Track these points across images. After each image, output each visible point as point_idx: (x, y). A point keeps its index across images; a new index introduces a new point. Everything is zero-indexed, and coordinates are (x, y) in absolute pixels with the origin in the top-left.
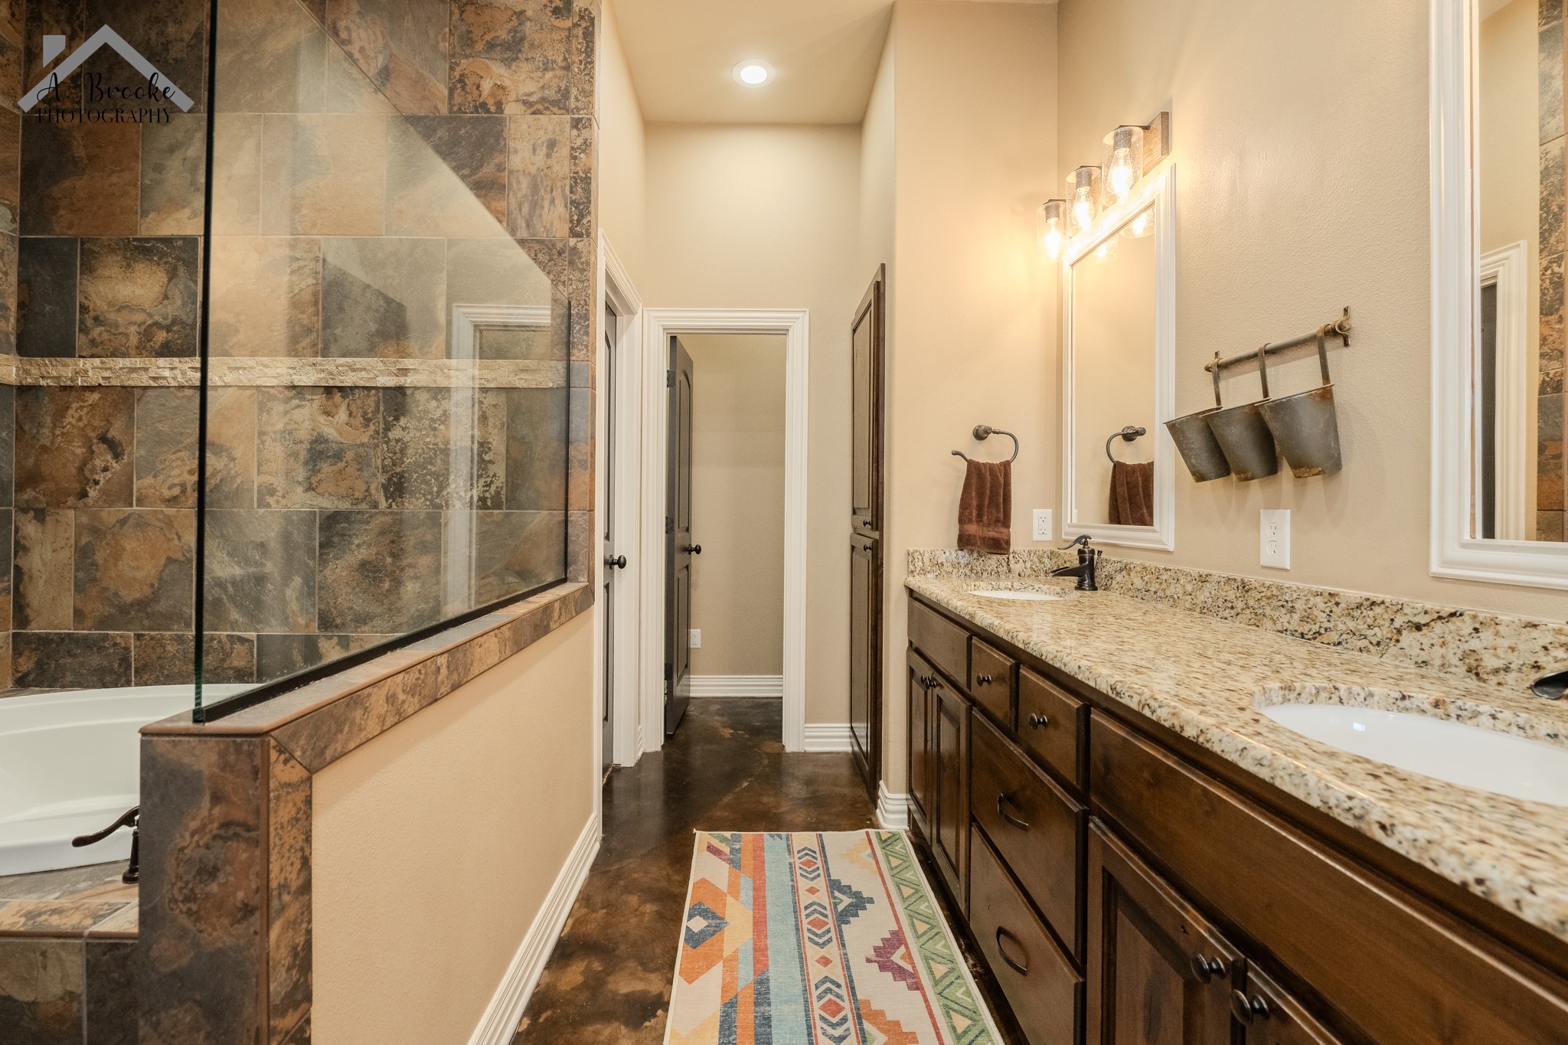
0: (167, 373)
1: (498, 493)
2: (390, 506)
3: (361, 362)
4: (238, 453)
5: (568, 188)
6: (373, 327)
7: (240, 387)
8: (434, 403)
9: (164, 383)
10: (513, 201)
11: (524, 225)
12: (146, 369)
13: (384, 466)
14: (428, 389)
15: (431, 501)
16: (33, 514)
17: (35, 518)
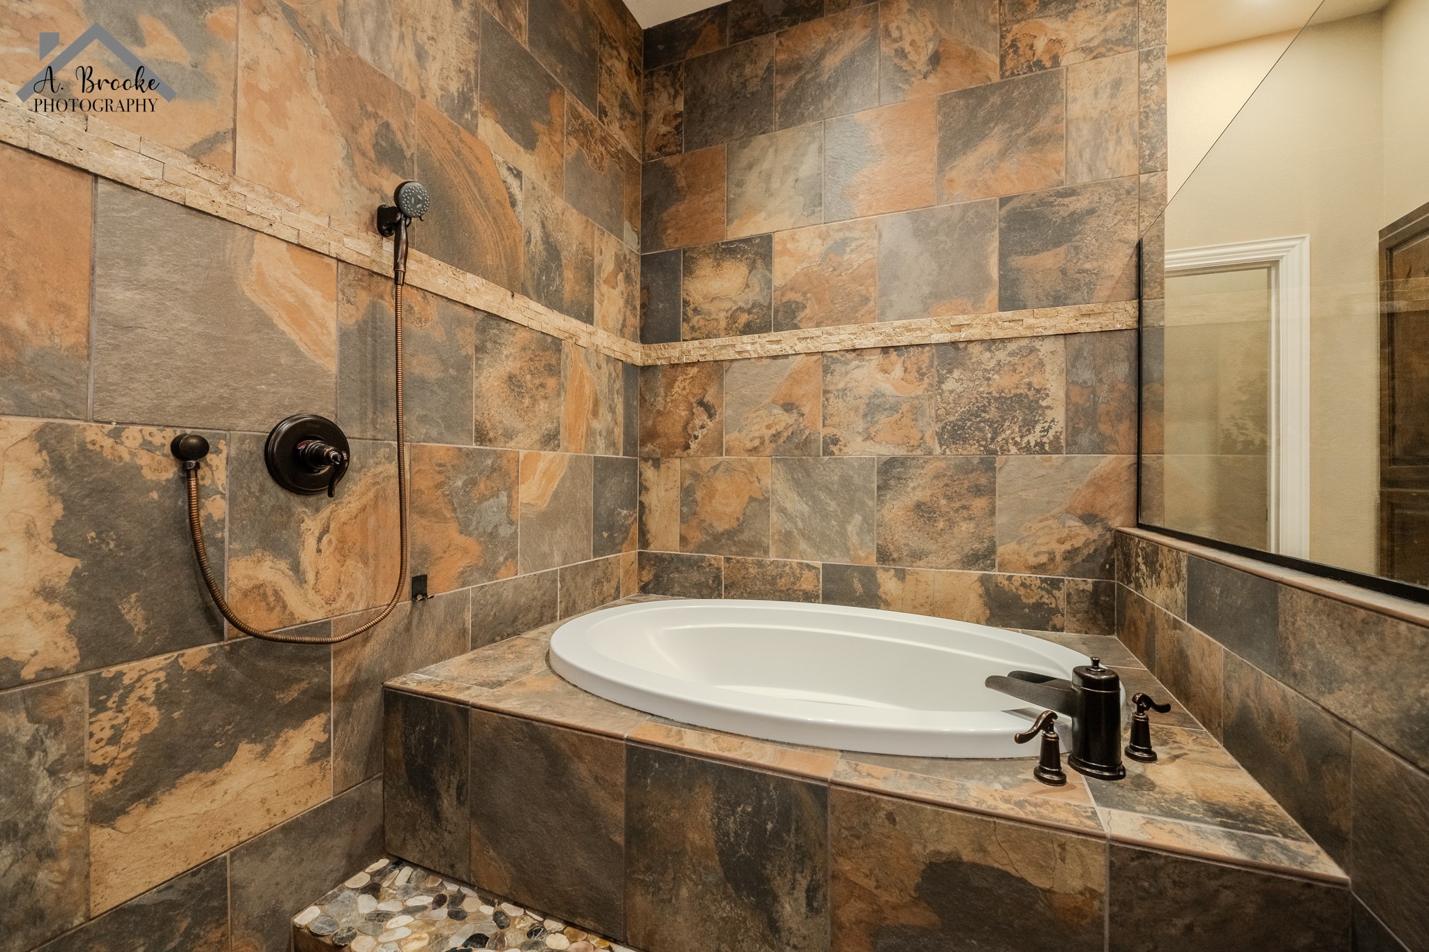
0: (749, 347)
1: (1057, 438)
2: (944, 453)
3: (916, 322)
4: (806, 410)
5: (1136, 124)
6: (926, 290)
7: (807, 354)
8: (988, 354)
9: (747, 355)
10: (1072, 148)
11: (1085, 170)
12: (734, 346)
13: (937, 416)
14: (982, 341)
15: (985, 447)
16: (651, 462)
17: (653, 465)
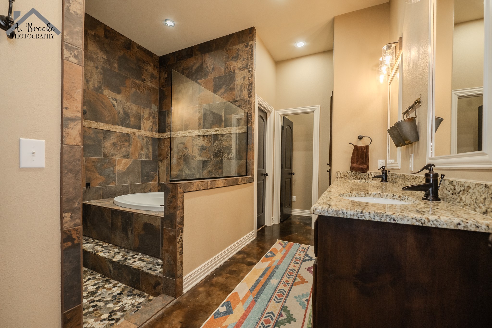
0: (179, 134)
1: (233, 156)
2: (214, 159)
3: (209, 129)
4: (189, 149)
5: (248, 87)
6: (211, 122)
7: (190, 136)
8: (222, 137)
9: (178, 136)
10: (237, 91)
11: (239, 96)
12: (176, 134)
13: (213, 151)
14: (221, 134)
15: (221, 158)
16: (160, 161)
17: (161, 162)
